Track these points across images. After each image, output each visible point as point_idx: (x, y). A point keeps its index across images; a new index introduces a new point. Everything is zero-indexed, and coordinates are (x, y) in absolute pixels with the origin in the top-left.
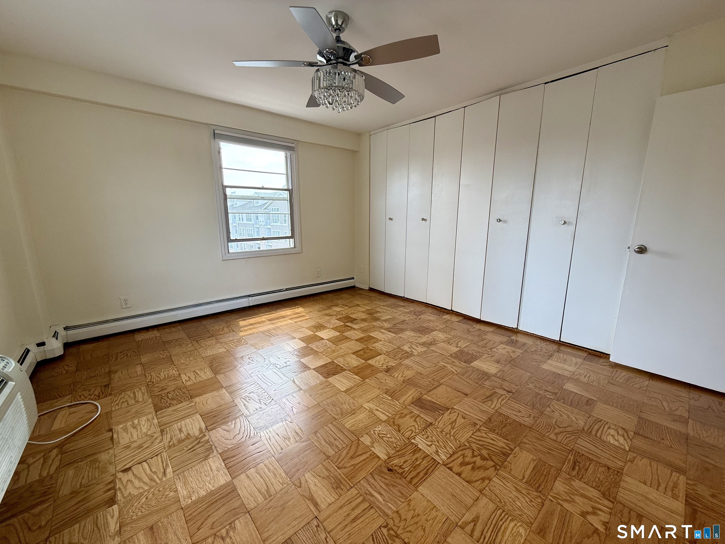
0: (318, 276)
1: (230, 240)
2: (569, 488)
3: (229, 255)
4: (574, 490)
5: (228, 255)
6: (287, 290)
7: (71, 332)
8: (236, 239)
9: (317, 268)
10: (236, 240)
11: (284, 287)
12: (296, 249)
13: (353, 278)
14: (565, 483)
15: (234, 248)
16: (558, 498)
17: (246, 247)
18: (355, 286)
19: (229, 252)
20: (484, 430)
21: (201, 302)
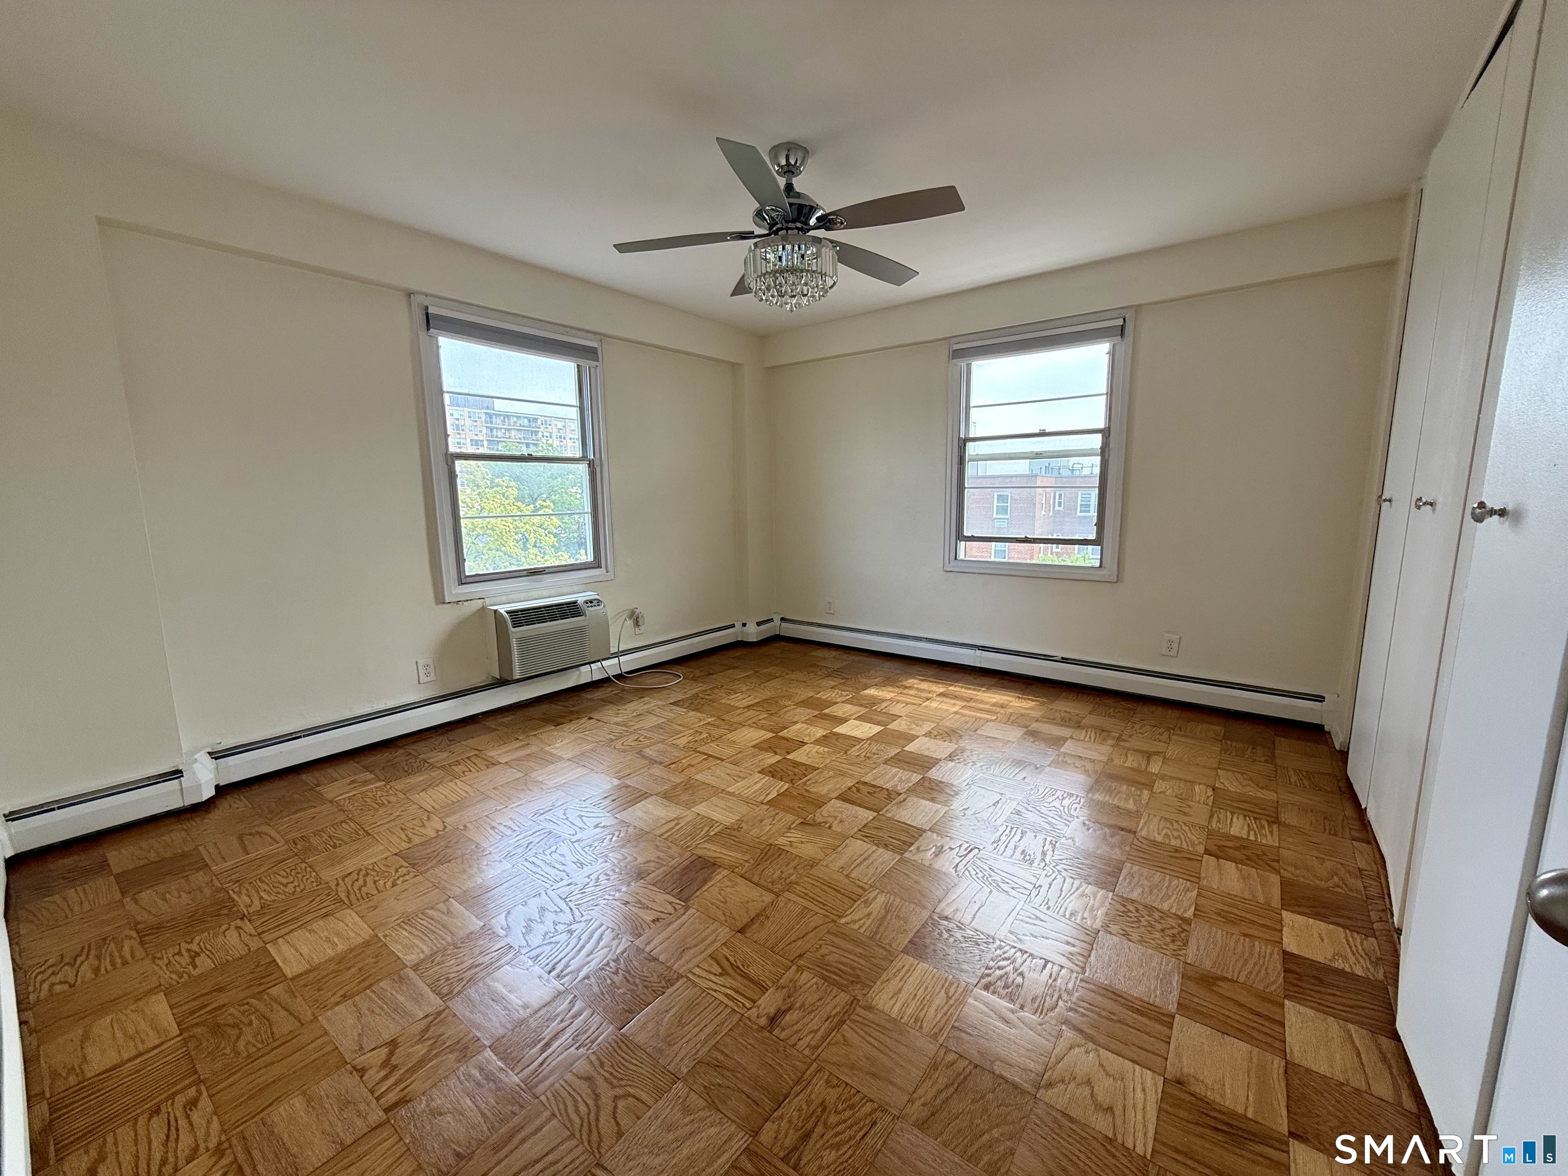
0: (1165, 652)
1: (960, 536)
2: (447, 1044)
3: (956, 563)
4: (440, 1052)
5: (953, 563)
6: (1064, 660)
7: (784, 624)
8: (973, 536)
9: (1168, 632)
10: (972, 539)
11: (1060, 654)
12: (1100, 572)
13: (1320, 699)
14: (459, 1042)
15: (968, 552)
16: (435, 1019)
17: (991, 553)
18: (1323, 726)
19: (956, 559)
20: (617, 947)
21: (907, 633)
